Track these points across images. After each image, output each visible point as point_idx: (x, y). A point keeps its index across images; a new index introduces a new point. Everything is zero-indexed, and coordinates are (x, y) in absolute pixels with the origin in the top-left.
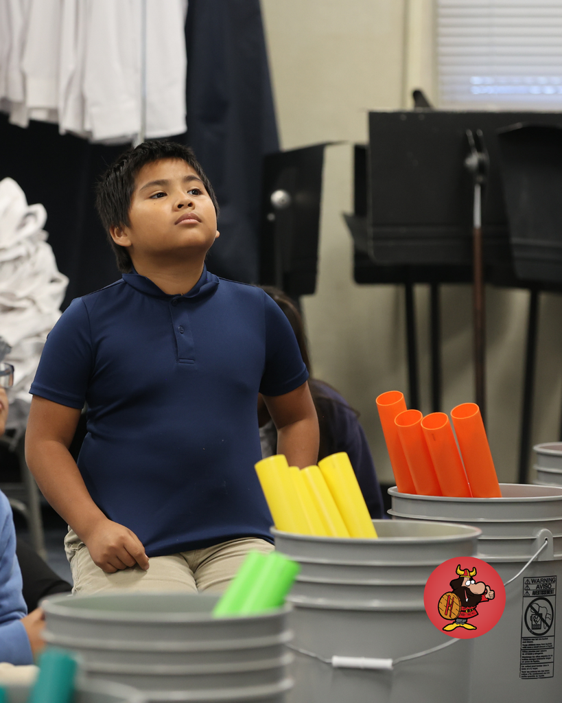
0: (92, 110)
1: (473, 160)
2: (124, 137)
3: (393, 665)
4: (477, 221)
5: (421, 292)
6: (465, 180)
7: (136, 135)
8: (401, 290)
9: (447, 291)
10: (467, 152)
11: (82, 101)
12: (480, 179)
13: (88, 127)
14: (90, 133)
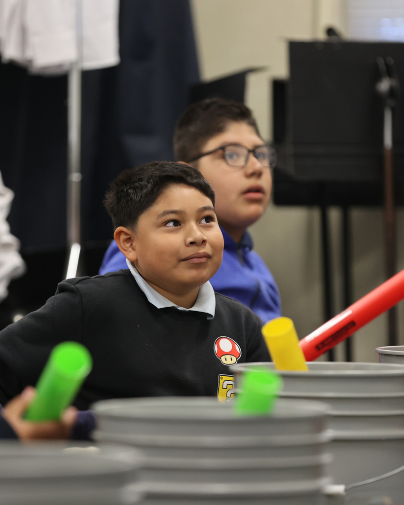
0: (33, 40)
1: (384, 85)
2: (60, 66)
3: (346, 490)
4: (388, 140)
5: (334, 215)
6: (376, 103)
7: (72, 64)
8: (316, 214)
9: (357, 215)
10: (377, 78)
11: (24, 32)
12: (391, 102)
13: (29, 54)
14: (30, 62)
